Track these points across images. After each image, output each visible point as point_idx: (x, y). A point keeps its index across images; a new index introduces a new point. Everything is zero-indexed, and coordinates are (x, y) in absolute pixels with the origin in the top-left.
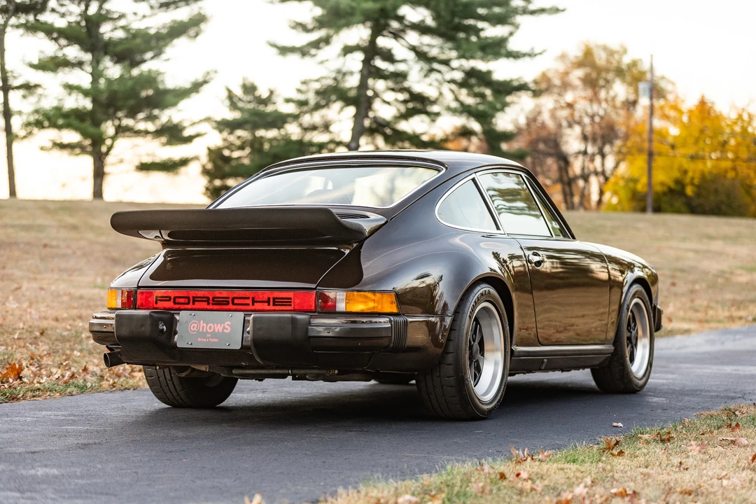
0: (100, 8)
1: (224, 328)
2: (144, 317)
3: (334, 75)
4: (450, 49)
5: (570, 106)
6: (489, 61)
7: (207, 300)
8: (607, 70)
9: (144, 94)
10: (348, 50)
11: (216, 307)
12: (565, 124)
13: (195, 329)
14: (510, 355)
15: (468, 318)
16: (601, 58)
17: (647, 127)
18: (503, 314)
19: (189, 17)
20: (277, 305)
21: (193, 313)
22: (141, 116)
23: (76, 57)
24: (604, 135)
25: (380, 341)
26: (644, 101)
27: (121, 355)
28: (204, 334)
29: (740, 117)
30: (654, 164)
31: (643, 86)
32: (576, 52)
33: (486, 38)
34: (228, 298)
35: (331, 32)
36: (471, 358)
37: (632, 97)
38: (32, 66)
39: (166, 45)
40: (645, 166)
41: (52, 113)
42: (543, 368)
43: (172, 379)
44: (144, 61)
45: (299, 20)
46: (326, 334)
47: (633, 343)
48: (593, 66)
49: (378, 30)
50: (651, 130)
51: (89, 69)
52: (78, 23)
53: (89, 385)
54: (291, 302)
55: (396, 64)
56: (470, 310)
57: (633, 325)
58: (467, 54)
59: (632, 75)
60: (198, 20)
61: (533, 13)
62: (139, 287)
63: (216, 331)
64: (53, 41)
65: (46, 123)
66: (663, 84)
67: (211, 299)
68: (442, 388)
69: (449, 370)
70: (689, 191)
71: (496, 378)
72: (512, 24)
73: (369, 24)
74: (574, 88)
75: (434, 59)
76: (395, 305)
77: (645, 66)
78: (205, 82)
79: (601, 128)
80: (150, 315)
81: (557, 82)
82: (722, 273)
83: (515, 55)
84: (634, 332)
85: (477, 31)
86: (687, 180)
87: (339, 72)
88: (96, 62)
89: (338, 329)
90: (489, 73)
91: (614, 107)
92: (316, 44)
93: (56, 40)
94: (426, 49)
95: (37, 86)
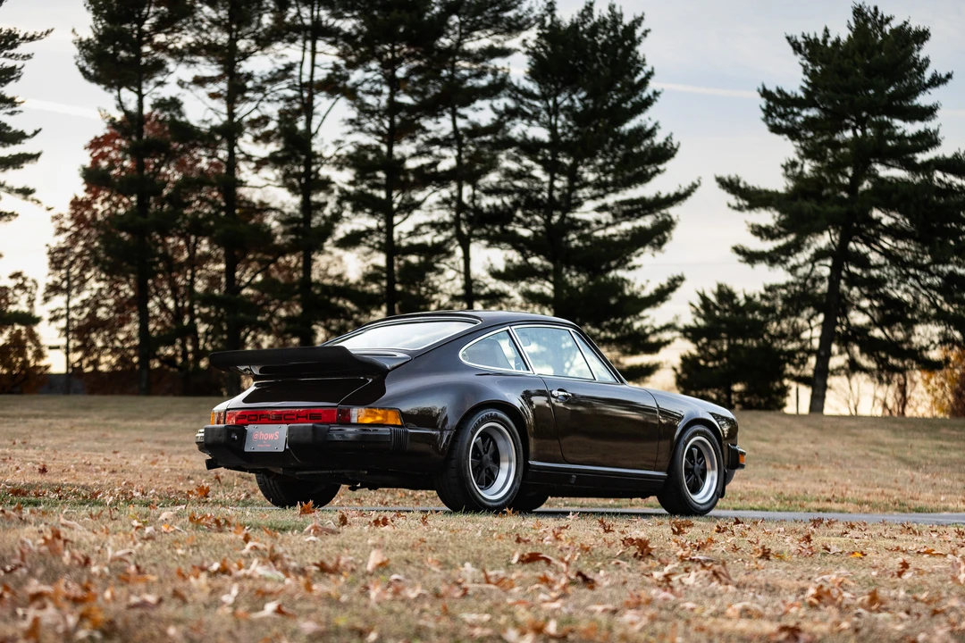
0: (563, 217)
1: (275, 436)
2: (221, 429)
3: (802, 281)
4: (925, 254)
11: (273, 422)
15: (469, 433)
18: (513, 433)
22: (605, 325)
25: (381, 444)
27: (217, 461)
42: (572, 482)
47: (697, 474)
49: (847, 236)
51: (551, 279)
52: (543, 233)
54: (321, 416)
55: (870, 269)
56: (473, 427)
60: (663, 227)
62: (227, 409)
75: (909, 264)
76: (399, 419)
78: (671, 289)
80: (226, 428)
87: (808, 278)
93: (521, 251)
94: (900, 253)
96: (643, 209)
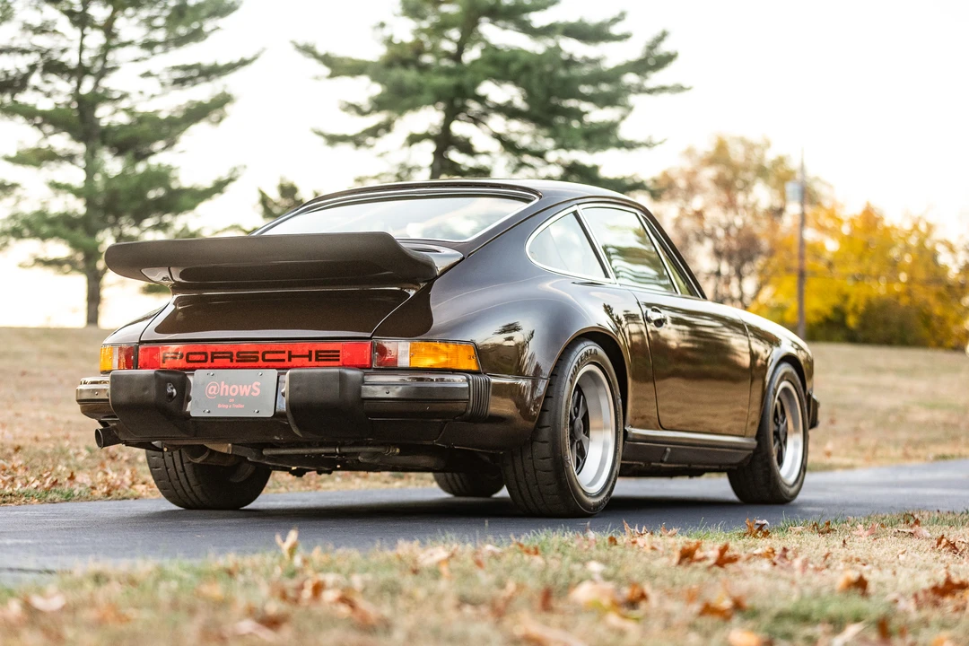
0: (96, 85)
1: (252, 390)
2: (148, 378)
3: (396, 171)
4: (546, 137)
5: (699, 214)
6: (594, 152)
7: (230, 356)
8: (746, 169)
9: (152, 194)
10: (414, 139)
11: (241, 364)
12: (692, 237)
13: (214, 392)
14: (623, 437)
15: (568, 382)
16: (737, 153)
17: (796, 240)
18: (614, 381)
19: (211, 98)
20: (322, 360)
21: (212, 372)
22: (148, 222)
23: (65, 149)
24: (741, 252)
25: (454, 406)
26: (793, 209)
27: (117, 430)
28: (225, 399)
29: (916, 227)
30: (806, 288)
31: (791, 188)
32: (706, 146)
33: (592, 123)
34: (258, 353)
35: (394, 115)
36: (573, 437)
37: (777, 204)
38: (8, 159)
39: (181, 132)
40: (795, 291)
41: (33, 219)
42: (665, 459)
43: (184, 470)
44: (152, 153)
45: (352, 101)
46: (385, 395)
47: (781, 439)
48: (728, 164)
49: (452, 114)
50: (802, 243)
51: (82, 163)
52: (68, 105)
53: (76, 492)
54: (338, 356)
55: (476, 156)
56: (571, 372)
57: (780, 417)
58: (568, 143)
59: (778, 175)
60: (222, 101)
61: (650, 91)
62: (141, 342)
63: (242, 395)
64: (36, 128)
65: (26, 232)
66: (817, 187)
67: (235, 354)
68: (535, 472)
69: (543, 449)
70: (852, 321)
71: (605, 464)
72: (624, 106)
73: (441, 105)
74: (704, 191)
75: (525, 151)
76: (473, 361)
77: (793, 164)
78: (231, 180)
79: (739, 241)
80: (156, 375)
81: (682, 183)
82: (894, 411)
83: (630, 146)
84: (782, 426)
85: (579, 115)
86: (849, 307)
87: (403, 166)
88: (91, 156)
89: (400, 388)
90: (595, 168)
91: (755, 215)
92: (374, 132)
93: (39, 126)
94: (514, 137)
95: (14, 186)
96: (200, 75)
